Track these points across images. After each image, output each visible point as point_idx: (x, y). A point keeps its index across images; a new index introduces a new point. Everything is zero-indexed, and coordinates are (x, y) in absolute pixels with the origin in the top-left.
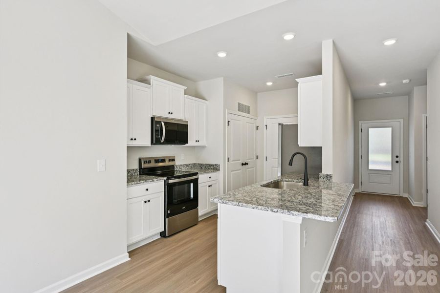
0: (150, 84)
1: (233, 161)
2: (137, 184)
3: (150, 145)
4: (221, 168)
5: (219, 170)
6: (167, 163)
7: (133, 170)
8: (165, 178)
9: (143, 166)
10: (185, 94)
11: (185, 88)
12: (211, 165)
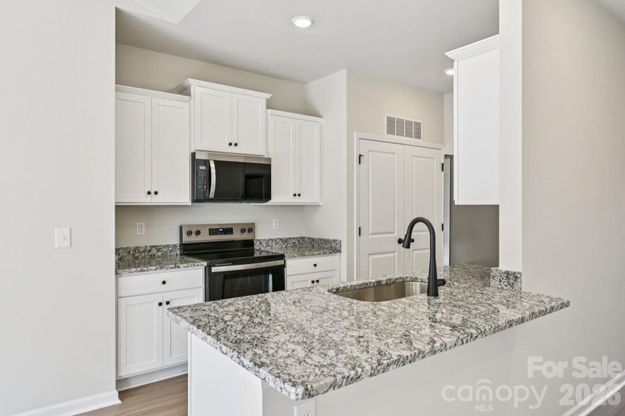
0: (190, 96)
1: (372, 234)
2: (142, 271)
3: (190, 204)
4: (344, 248)
5: (339, 251)
6: (237, 236)
7: (168, 245)
8: (205, 264)
9: (186, 239)
10: (268, 108)
11: (268, 96)
12: (327, 241)
